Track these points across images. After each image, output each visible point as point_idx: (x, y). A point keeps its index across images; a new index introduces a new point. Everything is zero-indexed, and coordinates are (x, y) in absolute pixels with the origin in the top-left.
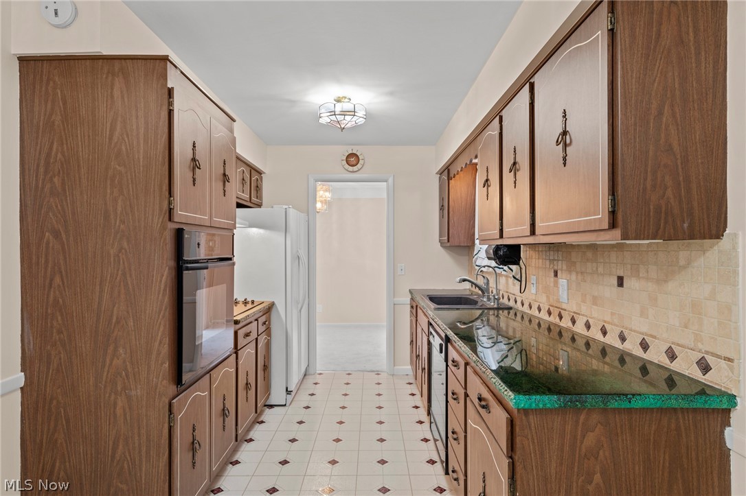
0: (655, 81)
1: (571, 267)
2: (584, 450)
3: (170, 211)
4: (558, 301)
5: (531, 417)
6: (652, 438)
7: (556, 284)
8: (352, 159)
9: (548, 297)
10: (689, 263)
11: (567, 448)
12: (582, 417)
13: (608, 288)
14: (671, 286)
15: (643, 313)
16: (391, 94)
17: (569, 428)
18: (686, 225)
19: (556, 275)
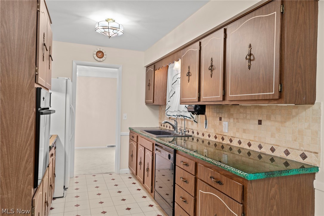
0: (297, 37)
1: (230, 116)
2: (271, 196)
3: (36, 76)
4: (222, 131)
5: (253, 184)
6: (292, 188)
7: (220, 124)
8: (100, 54)
9: (215, 130)
10: (297, 114)
11: (265, 196)
12: (271, 181)
13: (253, 125)
14: (288, 124)
15: (273, 136)
16: (138, 22)
17: (266, 187)
18: (304, 98)
19: (220, 119)
